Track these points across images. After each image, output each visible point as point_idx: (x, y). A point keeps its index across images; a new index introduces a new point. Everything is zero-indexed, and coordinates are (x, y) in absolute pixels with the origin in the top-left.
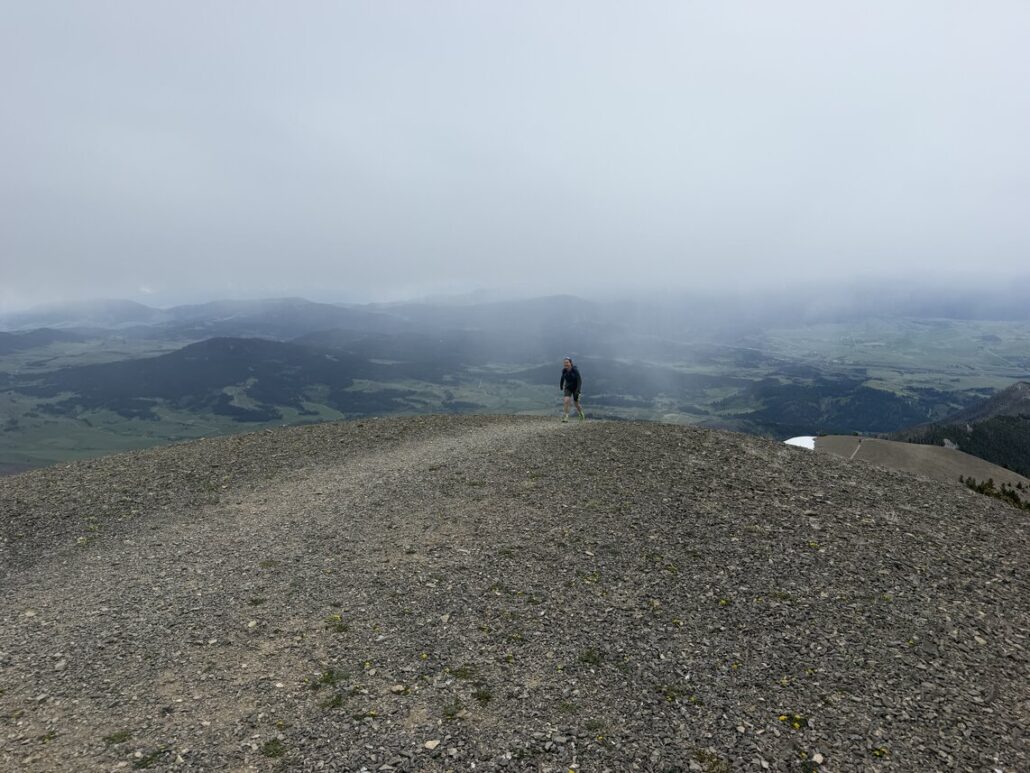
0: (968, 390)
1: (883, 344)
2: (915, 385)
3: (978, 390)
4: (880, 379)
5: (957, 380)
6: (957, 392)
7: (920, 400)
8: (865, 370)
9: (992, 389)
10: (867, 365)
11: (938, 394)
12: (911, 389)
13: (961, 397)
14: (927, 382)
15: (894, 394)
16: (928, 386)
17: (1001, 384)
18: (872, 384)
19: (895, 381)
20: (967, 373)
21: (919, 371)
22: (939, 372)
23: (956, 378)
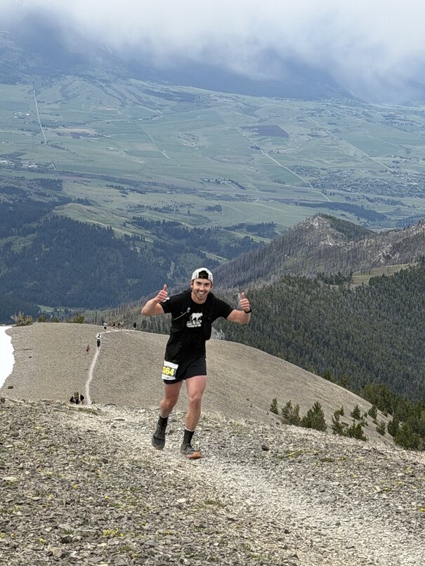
0: (235, 228)
1: (92, 132)
2: (146, 215)
3: (251, 228)
4: (86, 202)
5: (218, 208)
6: (217, 230)
7: (156, 244)
8: (60, 181)
9: (272, 225)
10: (63, 173)
11: (185, 234)
12: (140, 223)
13: (223, 241)
14: (167, 210)
15: (110, 231)
16: (168, 218)
17: (288, 217)
18: (73, 212)
19: (113, 206)
20: (233, 195)
21: (154, 188)
22: (187, 191)
23: (214, 203)
